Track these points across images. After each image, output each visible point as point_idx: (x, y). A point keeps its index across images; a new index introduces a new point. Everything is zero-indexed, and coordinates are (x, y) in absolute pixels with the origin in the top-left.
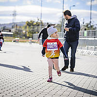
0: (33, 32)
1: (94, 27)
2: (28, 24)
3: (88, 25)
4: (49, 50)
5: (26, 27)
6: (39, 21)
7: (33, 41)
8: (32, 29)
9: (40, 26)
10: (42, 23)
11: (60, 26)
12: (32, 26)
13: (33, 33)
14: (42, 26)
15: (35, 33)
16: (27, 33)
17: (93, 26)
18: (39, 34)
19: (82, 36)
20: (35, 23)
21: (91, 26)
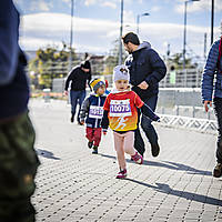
0: (53, 75)
1: (192, 63)
2: (40, 57)
3: (178, 59)
4: (114, 115)
5: (36, 63)
6: (67, 50)
7: (52, 94)
8: (50, 68)
9: (69, 61)
10: (73, 53)
11: (113, 61)
12: (50, 62)
13: (52, 78)
14: (73, 60)
15: (57, 75)
16: (39, 76)
17: (190, 60)
18: (66, 79)
19: (165, 84)
20: (57, 54)
21: (186, 62)
